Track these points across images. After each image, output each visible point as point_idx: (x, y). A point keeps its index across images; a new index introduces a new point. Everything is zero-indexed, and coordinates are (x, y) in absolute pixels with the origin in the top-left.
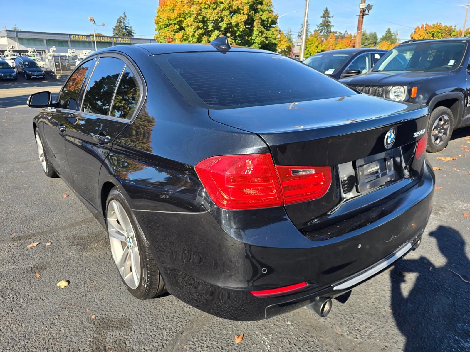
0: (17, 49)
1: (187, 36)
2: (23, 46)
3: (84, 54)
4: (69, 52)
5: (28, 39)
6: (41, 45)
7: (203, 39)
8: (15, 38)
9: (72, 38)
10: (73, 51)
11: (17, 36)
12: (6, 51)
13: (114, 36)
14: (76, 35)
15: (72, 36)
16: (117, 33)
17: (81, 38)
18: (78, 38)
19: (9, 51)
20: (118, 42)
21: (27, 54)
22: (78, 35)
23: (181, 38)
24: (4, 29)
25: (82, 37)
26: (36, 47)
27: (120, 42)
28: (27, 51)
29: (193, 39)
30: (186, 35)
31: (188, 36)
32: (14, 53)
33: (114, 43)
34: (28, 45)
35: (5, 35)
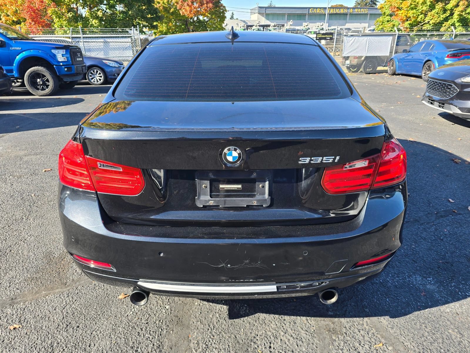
0: (263, 24)
1: (416, 4)
2: (268, 21)
3: (317, 26)
4: (303, 25)
5: (273, 14)
6: (283, 20)
7: (437, 7)
8: (263, 14)
9: (311, 11)
10: (307, 25)
11: (265, 11)
12: (254, 25)
13: (355, 6)
14: (314, 8)
15: (311, 9)
16: (359, 3)
17: (318, 11)
18: (316, 11)
19: (256, 26)
20: (354, 13)
21: (268, 28)
22: (317, 8)
23: (408, 7)
24: (257, 6)
25: (319, 9)
26: (277, 21)
27: (356, 13)
28: (269, 26)
29: (422, 8)
30: (414, 3)
31: (418, 3)
32: (259, 28)
33: (350, 14)
34: (272, 20)
35: (257, 11)
